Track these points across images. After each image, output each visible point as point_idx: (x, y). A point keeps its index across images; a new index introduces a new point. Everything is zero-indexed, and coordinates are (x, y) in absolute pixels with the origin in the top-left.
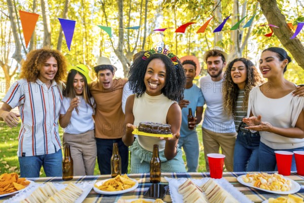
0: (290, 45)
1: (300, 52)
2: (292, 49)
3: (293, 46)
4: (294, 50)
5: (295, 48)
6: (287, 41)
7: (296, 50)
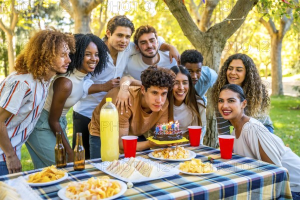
0: (177, 12)
1: (187, 22)
2: (179, 16)
3: (180, 14)
4: (181, 18)
5: (182, 16)
6: (174, 8)
7: (183, 19)
